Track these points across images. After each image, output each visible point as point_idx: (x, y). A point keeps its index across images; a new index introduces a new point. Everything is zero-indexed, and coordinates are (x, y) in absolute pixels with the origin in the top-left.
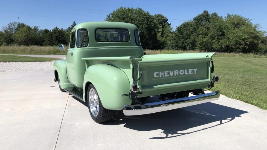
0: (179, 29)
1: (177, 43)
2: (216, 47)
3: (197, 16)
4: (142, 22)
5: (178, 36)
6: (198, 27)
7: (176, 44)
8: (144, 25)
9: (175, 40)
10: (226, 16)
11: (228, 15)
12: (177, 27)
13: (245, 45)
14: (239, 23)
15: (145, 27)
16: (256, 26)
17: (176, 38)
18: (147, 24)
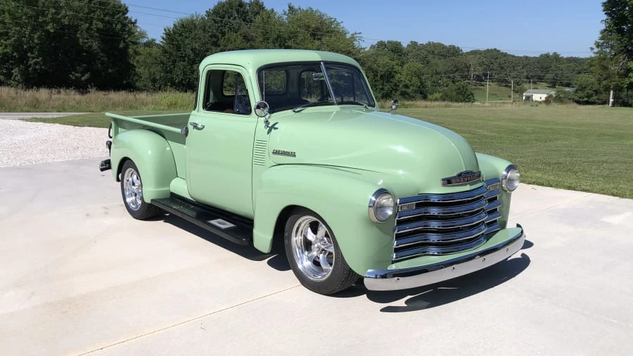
0: (170, 36)
1: (167, 72)
2: (275, 84)
3: (216, 4)
4: (87, 14)
5: (171, 54)
6: (223, 34)
7: (167, 76)
8: (95, 22)
9: (164, 64)
10: (287, 9)
11: (290, 7)
12: (165, 30)
13: (340, 80)
14: (318, 29)
15: (98, 29)
16: (353, 38)
17: (164, 59)
18: (102, 21)
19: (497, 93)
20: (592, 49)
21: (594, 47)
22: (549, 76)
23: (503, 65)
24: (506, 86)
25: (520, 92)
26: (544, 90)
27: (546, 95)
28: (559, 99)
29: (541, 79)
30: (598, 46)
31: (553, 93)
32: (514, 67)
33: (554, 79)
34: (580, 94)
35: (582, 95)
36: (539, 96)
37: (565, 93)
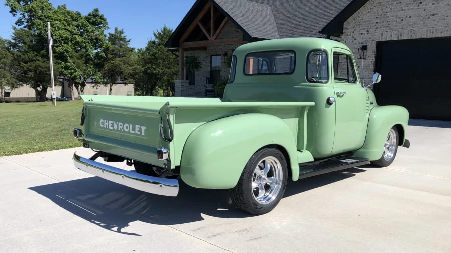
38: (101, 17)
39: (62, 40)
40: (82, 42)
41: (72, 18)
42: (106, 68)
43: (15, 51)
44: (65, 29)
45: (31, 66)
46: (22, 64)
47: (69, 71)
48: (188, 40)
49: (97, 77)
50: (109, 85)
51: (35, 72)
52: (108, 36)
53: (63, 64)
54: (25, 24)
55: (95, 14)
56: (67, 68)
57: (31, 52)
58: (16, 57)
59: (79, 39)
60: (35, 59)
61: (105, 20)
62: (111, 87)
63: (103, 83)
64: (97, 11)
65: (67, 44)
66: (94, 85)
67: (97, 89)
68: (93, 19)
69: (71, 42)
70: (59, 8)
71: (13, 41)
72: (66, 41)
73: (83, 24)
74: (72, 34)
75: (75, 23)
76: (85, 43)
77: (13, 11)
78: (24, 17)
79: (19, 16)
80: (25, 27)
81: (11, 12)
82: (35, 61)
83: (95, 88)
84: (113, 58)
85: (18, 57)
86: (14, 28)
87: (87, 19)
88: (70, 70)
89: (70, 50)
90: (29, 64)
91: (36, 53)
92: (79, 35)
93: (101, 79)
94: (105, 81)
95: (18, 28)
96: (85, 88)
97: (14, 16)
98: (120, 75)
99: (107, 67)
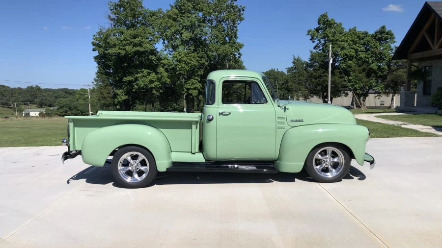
19: (3, 112)
20: (93, 82)
21: (94, 81)
22: (37, 100)
23: (4, 94)
24: (8, 107)
25: (20, 111)
26: (36, 110)
27: (38, 113)
28: (48, 115)
29: (32, 102)
30: (96, 81)
31: (43, 111)
32: (12, 94)
33: (40, 102)
34: (61, 111)
35: (62, 111)
36: (34, 113)
37: (51, 110)
38: (388, 32)
39: (348, 57)
40: (365, 57)
41: (359, 37)
42: (389, 80)
43: (311, 70)
44: (351, 48)
45: (320, 81)
46: (313, 80)
47: (351, 84)
48: (415, 51)
49: (379, 88)
50: (391, 95)
51: (322, 85)
52: (394, 49)
53: (346, 78)
54: (321, 48)
55: (382, 31)
56: (350, 81)
57: (321, 70)
58: (310, 74)
59: (362, 55)
60: (323, 75)
61: (392, 35)
62: (393, 96)
63: (384, 93)
64: (383, 27)
65: (352, 60)
66: (376, 95)
67: (379, 98)
68: (379, 36)
69: (355, 57)
70: (350, 30)
71: (309, 62)
72: (351, 58)
73: (368, 41)
74: (357, 51)
75: (362, 41)
76: (368, 58)
77: (312, 39)
78: (320, 42)
79: (317, 41)
80: (320, 50)
81: (311, 40)
82: (322, 76)
83: (377, 98)
84: (397, 69)
85: (312, 74)
86: (311, 52)
87: (373, 36)
88: (352, 82)
89: (353, 65)
90: (318, 80)
91: (324, 70)
92: (364, 52)
93: (382, 90)
94: (387, 91)
95: (314, 51)
96: (367, 98)
97: (313, 42)
98: (402, 85)
99: (389, 78)
